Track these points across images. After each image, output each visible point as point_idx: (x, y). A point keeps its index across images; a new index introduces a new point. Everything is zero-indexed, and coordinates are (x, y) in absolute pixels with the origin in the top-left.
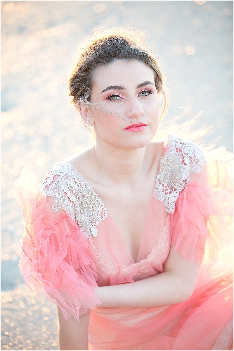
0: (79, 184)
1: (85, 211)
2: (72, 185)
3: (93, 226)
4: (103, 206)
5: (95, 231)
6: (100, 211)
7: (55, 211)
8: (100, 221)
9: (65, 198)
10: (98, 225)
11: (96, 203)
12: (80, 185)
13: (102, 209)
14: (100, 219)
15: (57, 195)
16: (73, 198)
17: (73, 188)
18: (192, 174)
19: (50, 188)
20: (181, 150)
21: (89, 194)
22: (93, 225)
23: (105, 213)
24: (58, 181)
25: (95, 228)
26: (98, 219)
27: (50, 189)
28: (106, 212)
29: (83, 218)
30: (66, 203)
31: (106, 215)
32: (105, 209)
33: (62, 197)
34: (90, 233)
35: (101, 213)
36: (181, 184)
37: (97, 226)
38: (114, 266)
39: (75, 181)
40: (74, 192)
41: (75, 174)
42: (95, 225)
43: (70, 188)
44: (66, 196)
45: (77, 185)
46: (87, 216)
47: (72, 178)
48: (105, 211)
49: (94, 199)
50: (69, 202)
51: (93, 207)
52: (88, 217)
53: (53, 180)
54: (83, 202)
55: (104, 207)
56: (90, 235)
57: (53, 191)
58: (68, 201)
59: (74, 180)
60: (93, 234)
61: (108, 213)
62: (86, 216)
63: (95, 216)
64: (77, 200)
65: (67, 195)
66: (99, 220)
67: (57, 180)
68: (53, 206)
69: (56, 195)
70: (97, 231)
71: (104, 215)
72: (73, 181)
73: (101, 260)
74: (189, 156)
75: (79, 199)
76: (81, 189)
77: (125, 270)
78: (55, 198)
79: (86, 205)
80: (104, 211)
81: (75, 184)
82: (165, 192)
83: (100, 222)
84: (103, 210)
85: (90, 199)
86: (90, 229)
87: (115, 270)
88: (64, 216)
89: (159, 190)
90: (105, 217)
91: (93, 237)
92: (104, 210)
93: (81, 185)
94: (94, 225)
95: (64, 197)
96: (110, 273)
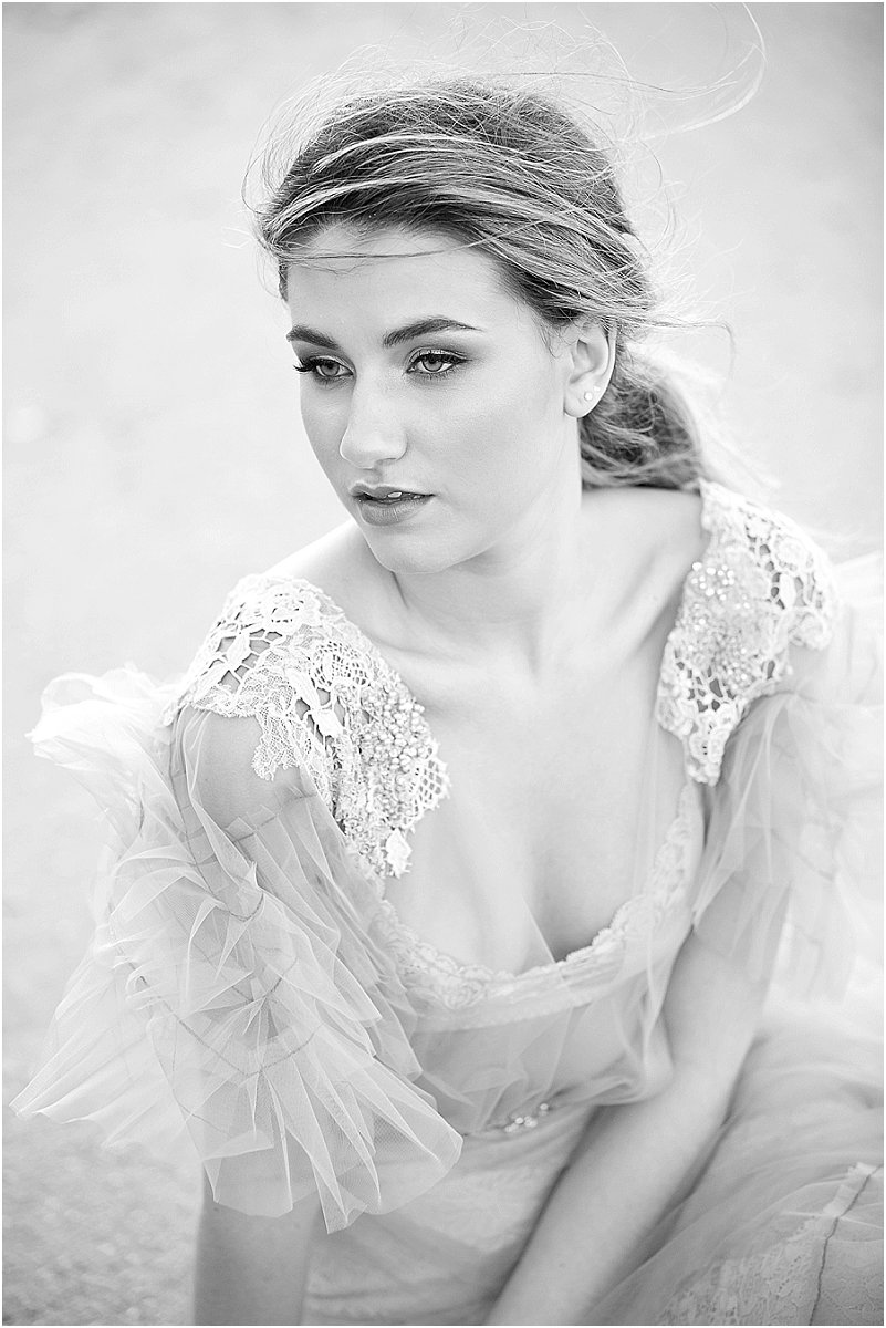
0: (350, 666)
1: (370, 775)
2: (327, 673)
3: (393, 832)
4: (434, 752)
5: (398, 852)
6: (421, 773)
7: (262, 774)
8: (421, 810)
9: (300, 722)
10: (413, 830)
11: (413, 740)
12: (353, 669)
13: (431, 764)
14: (421, 804)
15: (272, 713)
16: (329, 722)
17: (330, 683)
18: (798, 647)
19: (242, 684)
20: (766, 549)
21: (388, 707)
22: (393, 829)
23: (439, 780)
24: (273, 657)
25: (403, 841)
26: (413, 802)
27: (240, 689)
28: (446, 779)
29: (361, 802)
30: (303, 745)
31: (444, 788)
32: (443, 766)
33: (289, 718)
34: (381, 861)
35: (426, 782)
36: (754, 679)
37: (410, 831)
38: (467, 975)
39: (338, 653)
40: (333, 700)
41: (335, 626)
42: (403, 827)
43: (317, 684)
44: (306, 716)
45: (344, 669)
46: (376, 792)
47: (326, 643)
48: (440, 775)
49: (406, 724)
50: (314, 738)
51: (401, 757)
52: (380, 796)
53: (249, 651)
54: (367, 737)
55: (438, 755)
56: (383, 867)
57: (255, 694)
58: (310, 734)
59: (335, 653)
60: (391, 866)
61: (451, 782)
62: (371, 793)
63: (402, 795)
64: (345, 732)
65: (309, 713)
66: (417, 809)
67: (266, 653)
68: (257, 755)
69: (265, 712)
70: (409, 851)
71: (435, 789)
72: (330, 654)
73: (413, 956)
74: (794, 575)
75: (352, 727)
76: (359, 687)
77: (507, 990)
78: (263, 725)
79: (379, 748)
80: (435, 773)
81: (335, 666)
82: (698, 702)
83: (419, 818)
84: (433, 770)
85: (392, 727)
86: (384, 843)
87: (470, 993)
88: (296, 794)
89: (676, 691)
90: (441, 796)
91: (391, 874)
92: (437, 770)
93: (359, 669)
94: (397, 830)
95: (297, 719)
96: (447, 1004)
